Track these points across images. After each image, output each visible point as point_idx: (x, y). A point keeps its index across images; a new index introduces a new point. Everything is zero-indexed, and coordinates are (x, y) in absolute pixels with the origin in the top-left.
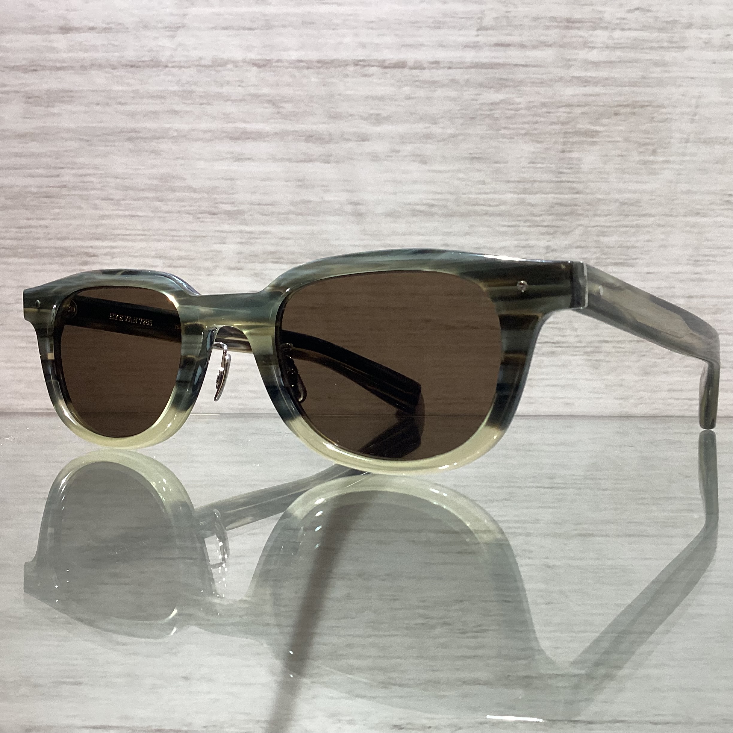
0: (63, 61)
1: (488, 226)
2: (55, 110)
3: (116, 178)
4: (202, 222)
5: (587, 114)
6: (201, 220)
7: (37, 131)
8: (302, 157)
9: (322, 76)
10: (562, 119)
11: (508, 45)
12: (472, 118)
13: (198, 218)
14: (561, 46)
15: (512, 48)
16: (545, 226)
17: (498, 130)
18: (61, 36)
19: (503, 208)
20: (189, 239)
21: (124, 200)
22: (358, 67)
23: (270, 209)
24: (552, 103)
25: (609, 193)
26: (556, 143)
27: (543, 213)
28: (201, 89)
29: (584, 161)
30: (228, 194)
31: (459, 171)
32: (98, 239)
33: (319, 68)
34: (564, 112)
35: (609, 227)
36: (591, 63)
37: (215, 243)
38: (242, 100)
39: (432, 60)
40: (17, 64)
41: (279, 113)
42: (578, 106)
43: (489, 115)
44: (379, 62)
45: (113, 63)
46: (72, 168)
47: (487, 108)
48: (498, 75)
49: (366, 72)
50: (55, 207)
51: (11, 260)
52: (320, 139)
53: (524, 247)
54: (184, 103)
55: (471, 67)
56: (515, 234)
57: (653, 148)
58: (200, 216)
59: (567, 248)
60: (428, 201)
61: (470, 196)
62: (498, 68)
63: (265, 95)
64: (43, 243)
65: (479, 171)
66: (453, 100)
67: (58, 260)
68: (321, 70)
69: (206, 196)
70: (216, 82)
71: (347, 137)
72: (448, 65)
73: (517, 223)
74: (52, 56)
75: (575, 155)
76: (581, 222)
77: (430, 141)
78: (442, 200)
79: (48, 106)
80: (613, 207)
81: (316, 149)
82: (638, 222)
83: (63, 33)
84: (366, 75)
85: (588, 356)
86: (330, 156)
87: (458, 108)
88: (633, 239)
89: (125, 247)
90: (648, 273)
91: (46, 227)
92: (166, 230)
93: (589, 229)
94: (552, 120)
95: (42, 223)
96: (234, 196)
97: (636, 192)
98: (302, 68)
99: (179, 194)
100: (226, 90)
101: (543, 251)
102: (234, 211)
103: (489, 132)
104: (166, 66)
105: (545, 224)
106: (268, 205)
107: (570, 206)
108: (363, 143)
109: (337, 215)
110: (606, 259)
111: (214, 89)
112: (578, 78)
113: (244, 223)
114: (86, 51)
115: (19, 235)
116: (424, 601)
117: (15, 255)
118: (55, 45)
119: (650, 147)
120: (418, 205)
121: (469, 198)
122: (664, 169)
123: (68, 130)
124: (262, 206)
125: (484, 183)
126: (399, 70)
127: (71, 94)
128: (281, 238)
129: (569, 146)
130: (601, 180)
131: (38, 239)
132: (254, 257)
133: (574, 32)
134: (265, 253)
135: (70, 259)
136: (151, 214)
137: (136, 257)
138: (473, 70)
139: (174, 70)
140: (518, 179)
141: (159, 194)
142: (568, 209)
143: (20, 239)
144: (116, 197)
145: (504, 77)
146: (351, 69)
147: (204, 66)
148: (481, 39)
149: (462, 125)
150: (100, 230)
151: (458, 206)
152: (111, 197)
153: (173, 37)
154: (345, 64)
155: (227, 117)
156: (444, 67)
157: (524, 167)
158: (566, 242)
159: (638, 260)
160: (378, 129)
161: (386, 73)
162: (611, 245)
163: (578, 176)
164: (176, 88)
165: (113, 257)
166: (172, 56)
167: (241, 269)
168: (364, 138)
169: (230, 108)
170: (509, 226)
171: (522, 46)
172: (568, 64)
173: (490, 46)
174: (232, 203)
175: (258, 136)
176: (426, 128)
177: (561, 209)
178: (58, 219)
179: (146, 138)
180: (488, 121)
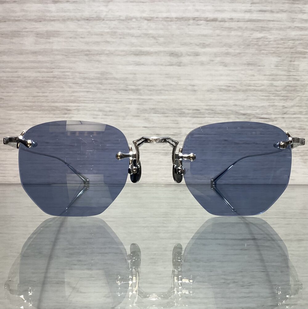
0: (54, 17)
1: (255, 96)
2: (51, 41)
3: (80, 73)
4: (121, 94)
5: (301, 44)
6: (120, 93)
7: (42, 51)
8: (168, 64)
9: (177, 25)
10: (290, 46)
11: (265, 11)
12: (248, 45)
13: (119, 92)
14: (290, 12)
15: (267, 12)
16: (282, 96)
17: (260, 51)
18: (53, 5)
19: (263, 87)
20: (115, 102)
21: (83, 84)
22: (194, 21)
23: (152, 88)
24: (285, 39)
26: (287, 57)
27: (281, 90)
28: (120, 31)
30: (133, 81)
31: (242, 70)
32: (71, 102)
33: (176, 21)
34: (291, 43)
36: (304, 20)
37: (126, 104)
38: (139, 36)
39: (230, 18)
40: (32, 18)
41: (157, 42)
42: (298, 40)
43: (256, 44)
44: (205, 18)
45: (78, 18)
46: (59, 68)
47: (255, 40)
48: (260, 25)
49: (199, 24)
50: (51, 87)
51: (29, 112)
52: (176, 55)
54: (112, 38)
55: (247, 21)
56: (268, 100)
58: (120, 91)
59: (292, 106)
62: (261, 22)
63: (150, 34)
64: (45, 104)
65: (251, 70)
66: (240, 36)
67: (53, 112)
68: (177, 22)
69: (122, 82)
70: (127, 28)
71: (189, 53)
72: (237, 20)
73: (269, 95)
74: (48, 14)
75: (296, 63)
76: (299, 94)
77: (228, 56)
78: (234, 84)
79: (47, 39)
81: (174, 60)
83: (54, 3)
84: (198, 25)
85: (302, 157)
86: (181, 63)
87: (242, 40)
89: (85, 106)
91: (47, 96)
92: (104, 98)
93: (303, 98)
94: (286, 47)
95: (44, 94)
98: (168, 21)
99: (110, 81)
100: (132, 31)
101: (281, 108)
103: (257, 52)
104: (104, 20)
106: (152, 86)
108: (197, 57)
109: (185, 91)
111: (127, 31)
112: (298, 27)
113: (141, 94)
114: (65, 12)
115: (33, 100)
116: (224, 272)
117: (32, 110)
118: (50, 9)
120: (222, 86)
123: (57, 50)
124: (149, 87)
125: (254, 76)
126: (214, 22)
127: (57, 33)
128: (158, 102)
129: (293, 59)
131: (43, 102)
132: (145, 111)
133: (296, 6)
134: (150, 109)
135: (58, 112)
136: (96, 91)
137: (89, 111)
138: (249, 23)
139: (107, 22)
140: (269, 74)
141: (100, 81)
142: (293, 88)
143: (34, 102)
144: (80, 83)
145: (263, 26)
146: (191, 22)
147: (121, 20)
148: (252, 8)
149: (244, 48)
150: (72, 98)
151: (241, 86)
152: (78, 82)
153: (107, 6)
154: (188, 19)
155: (132, 45)
156: (235, 21)
157: (272, 69)
158: (292, 104)
160: (203, 50)
161: (208, 24)
163: (298, 73)
164: (108, 30)
165: (78, 111)
166: (106, 15)
167: (139, 116)
168: (197, 54)
169: (134, 40)
170: (265, 96)
171: (272, 12)
172: (293, 20)
173: (257, 11)
174: (134, 85)
175: (148, 53)
176: (226, 50)
177: (290, 88)
178: (52, 93)
179: (94, 54)
180: (256, 46)
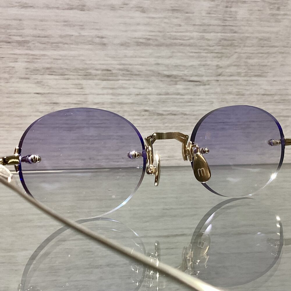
25: (252, 33)
29: (238, 14)
35: (253, 53)
53: (204, 65)
57: (278, 6)
60: (146, 37)
61: (172, 34)
80: (255, 41)
82: (268, 51)
88: (266, 61)
90: (274, 81)
96: (21, 31)
97: (268, 33)
102: (22, 41)
105: (216, 51)
107: (231, 40)
110: (250, 73)
119: (277, 6)
121: (171, 35)
122: (284, 19)
130: (248, 25)
159: (269, 73)
162: (253, 64)
